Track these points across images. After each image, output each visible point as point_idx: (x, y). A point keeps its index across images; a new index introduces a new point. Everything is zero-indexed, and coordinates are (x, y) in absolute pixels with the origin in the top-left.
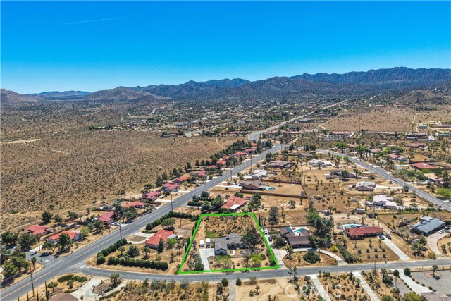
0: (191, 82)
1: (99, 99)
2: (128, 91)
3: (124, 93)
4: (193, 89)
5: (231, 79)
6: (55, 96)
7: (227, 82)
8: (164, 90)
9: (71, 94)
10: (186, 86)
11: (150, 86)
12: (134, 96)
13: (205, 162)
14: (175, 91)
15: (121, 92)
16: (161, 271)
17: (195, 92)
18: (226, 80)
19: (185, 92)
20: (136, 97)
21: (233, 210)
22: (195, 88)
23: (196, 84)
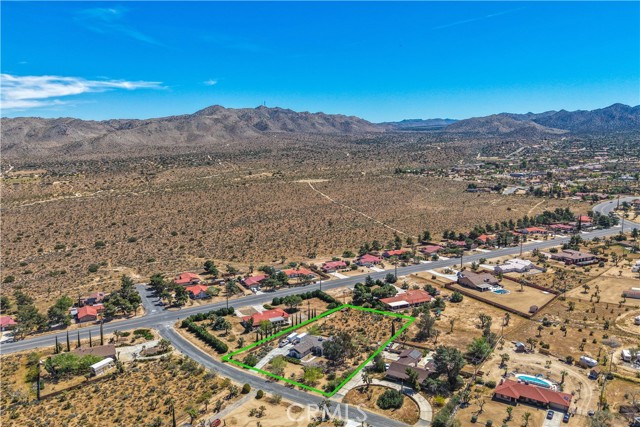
0: (616, 105)
1: (460, 131)
2: (505, 120)
3: (496, 123)
4: (613, 118)
6: (414, 126)
9: (437, 123)
11: (547, 113)
12: (510, 127)
13: (457, 235)
14: (582, 119)
15: (492, 122)
16: (216, 353)
17: (618, 123)
19: (599, 123)
20: (513, 129)
22: (618, 115)
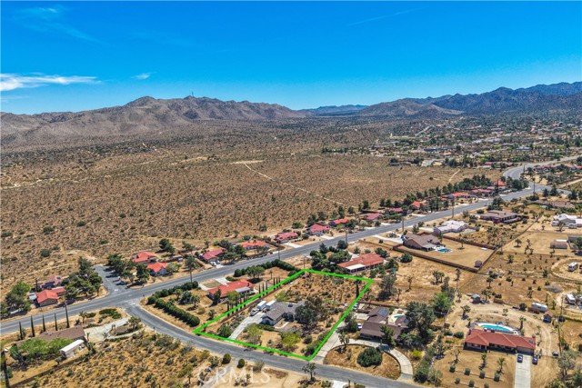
0: (501, 89)
1: (372, 115)
3: (402, 107)
4: (500, 100)
5: (571, 83)
6: (330, 112)
7: (563, 88)
8: (458, 101)
10: (492, 95)
11: (444, 97)
12: (414, 110)
13: (393, 203)
14: (474, 101)
15: (398, 106)
16: (188, 327)
17: (504, 104)
18: (562, 84)
19: (488, 104)
20: (417, 112)
21: (349, 270)
22: (503, 97)
23: (509, 92)
